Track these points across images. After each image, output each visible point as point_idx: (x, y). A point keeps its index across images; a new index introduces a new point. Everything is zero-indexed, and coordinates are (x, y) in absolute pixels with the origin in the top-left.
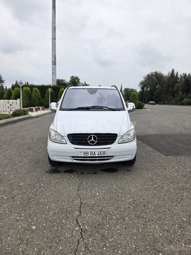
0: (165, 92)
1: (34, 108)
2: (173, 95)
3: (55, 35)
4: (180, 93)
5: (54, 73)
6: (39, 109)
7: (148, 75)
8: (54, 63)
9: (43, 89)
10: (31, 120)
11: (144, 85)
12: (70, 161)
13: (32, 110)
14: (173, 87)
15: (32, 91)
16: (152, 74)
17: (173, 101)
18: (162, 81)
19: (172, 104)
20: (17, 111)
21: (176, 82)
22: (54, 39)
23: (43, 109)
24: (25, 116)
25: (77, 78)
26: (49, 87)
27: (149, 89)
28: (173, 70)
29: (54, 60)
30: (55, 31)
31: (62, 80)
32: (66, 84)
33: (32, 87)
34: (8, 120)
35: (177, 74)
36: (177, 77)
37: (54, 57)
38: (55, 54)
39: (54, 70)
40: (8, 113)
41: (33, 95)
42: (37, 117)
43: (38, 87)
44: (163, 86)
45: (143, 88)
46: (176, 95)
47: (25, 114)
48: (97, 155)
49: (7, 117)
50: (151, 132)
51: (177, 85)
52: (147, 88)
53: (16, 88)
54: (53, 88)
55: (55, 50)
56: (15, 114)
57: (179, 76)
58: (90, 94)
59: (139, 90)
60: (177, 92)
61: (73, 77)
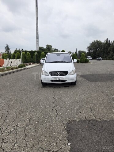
0: (102, 52)
1: (28, 63)
2: (107, 54)
3: (38, 22)
4: (112, 53)
5: (38, 44)
6: (31, 64)
7: (92, 42)
8: (37, 38)
9: (32, 53)
10: (27, 70)
11: (90, 48)
12: (50, 82)
13: (27, 65)
14: (107, 49)
15: (26, 54)
16: (95, 42)
17: (107, 58)
18: (101, 46)
19: (106, 59)
20: (20, 65)
21: (109, 46)
22: (37, 24)
23: (33, 64)
24: (25, 68)
25: (50, 46)
26: (35, 51)
27: (93, 51)
28: (107, 39)
29: (37, 36)
30: (38, 20)
31: (42, 47)
32: (44, 49)
33: (26, 52)
34: (17, 70)
35: (110, 42)
36: (110, 43)
37: (37, 34)
38: (38, 33)
39: (37, 42)
40: (16, 66)
41: (27, 57)
42: (30, 68)
43: (29, 52)
44: (101, 49)
45: (89, 50)
46: (109, 54)
47: (24, 67)
48: (60, 80)
49: (16, 68)
50: (88, 73)
51: (109, 48)
52: (92, 50)
53: (17, 53)
54: (38, 52)
55: (38, 30)
56: (20, 67)
57: (111, 43)
58: (58, 56)
59: (87, 51)
60: (109, 52)
61: (48, 45)
